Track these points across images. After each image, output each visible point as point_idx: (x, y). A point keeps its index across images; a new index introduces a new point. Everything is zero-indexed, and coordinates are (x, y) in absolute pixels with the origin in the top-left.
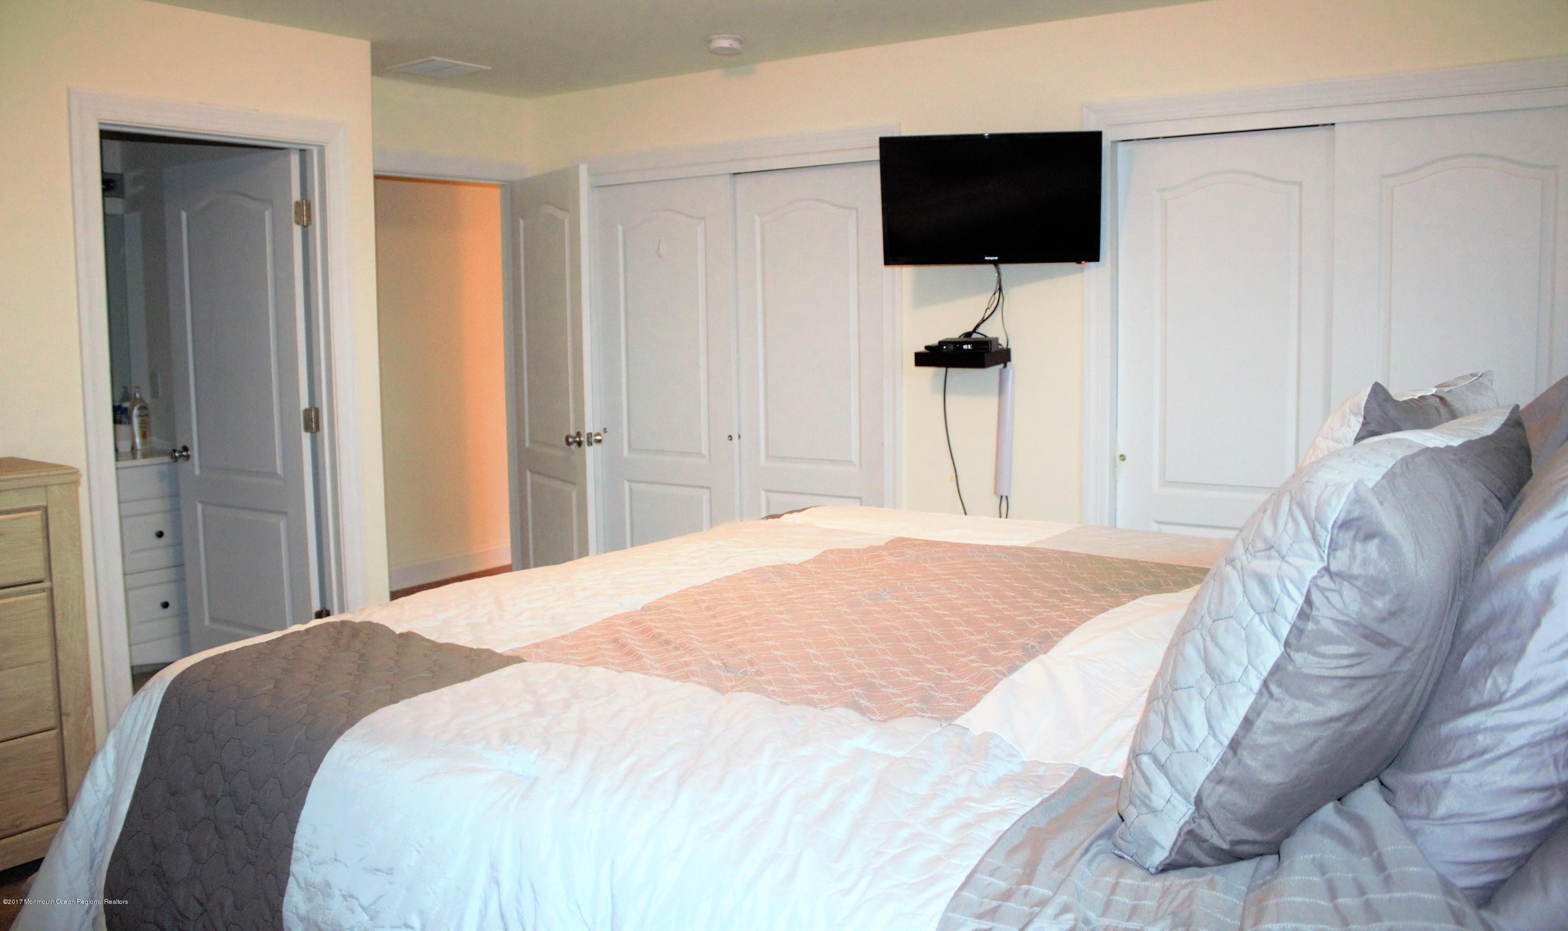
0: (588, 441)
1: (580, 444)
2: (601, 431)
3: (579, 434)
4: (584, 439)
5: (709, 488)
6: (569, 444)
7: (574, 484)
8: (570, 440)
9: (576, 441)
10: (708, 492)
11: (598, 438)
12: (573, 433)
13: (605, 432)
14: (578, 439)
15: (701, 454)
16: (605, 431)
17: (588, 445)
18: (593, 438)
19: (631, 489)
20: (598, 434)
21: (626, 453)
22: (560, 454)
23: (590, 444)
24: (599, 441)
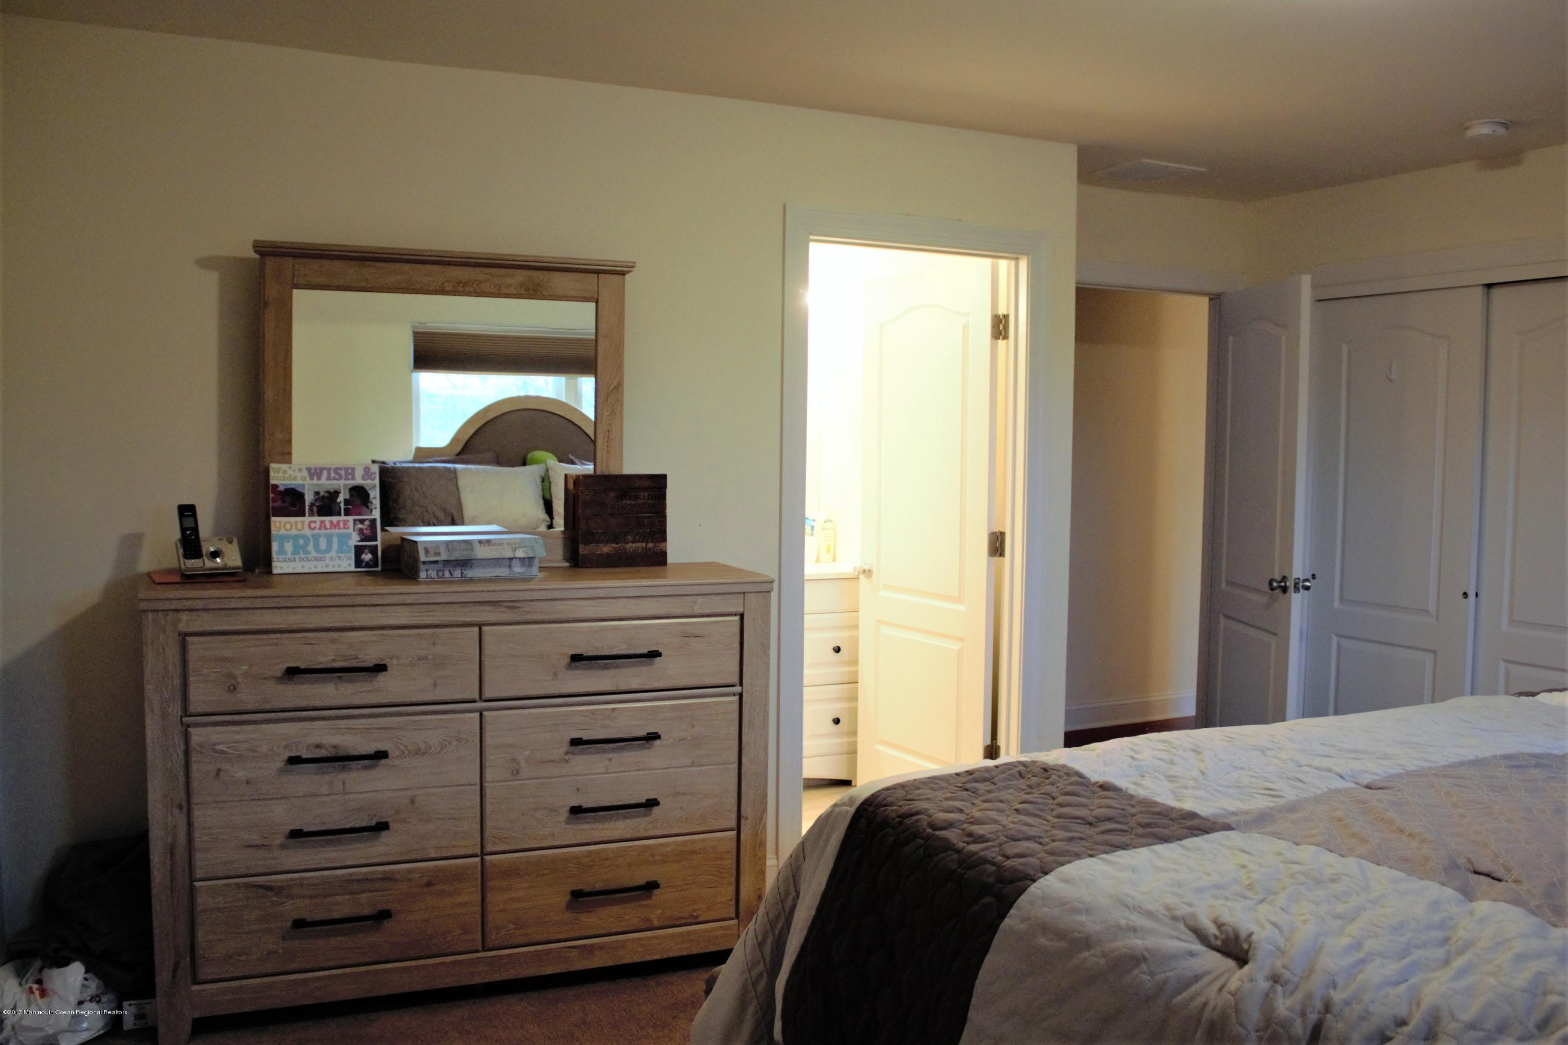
0: (1295, 587)
1: (1285, 590)
2: (1310, 577)
3: (1284, 578)
4: (1290, 584)
5: (1434, 652)
6: (1272, 589)
7: (1274, 634)
8: (1275, 584)
9: (1281, 587)
10: (1431, 656)
11: (1308, 584)
12: (1278, 577)
13: (1314, 579)
14: (1283, 584)
15: (1427, 611)
16: (1314, 576)
17: (1295, 592)
18: (1301, 584)
19: (1339, 647)
20: (1307, 580)
21: (1336, 604)
22: (1261, 599)
23: (1297, 589)
24: (1307, 588)
